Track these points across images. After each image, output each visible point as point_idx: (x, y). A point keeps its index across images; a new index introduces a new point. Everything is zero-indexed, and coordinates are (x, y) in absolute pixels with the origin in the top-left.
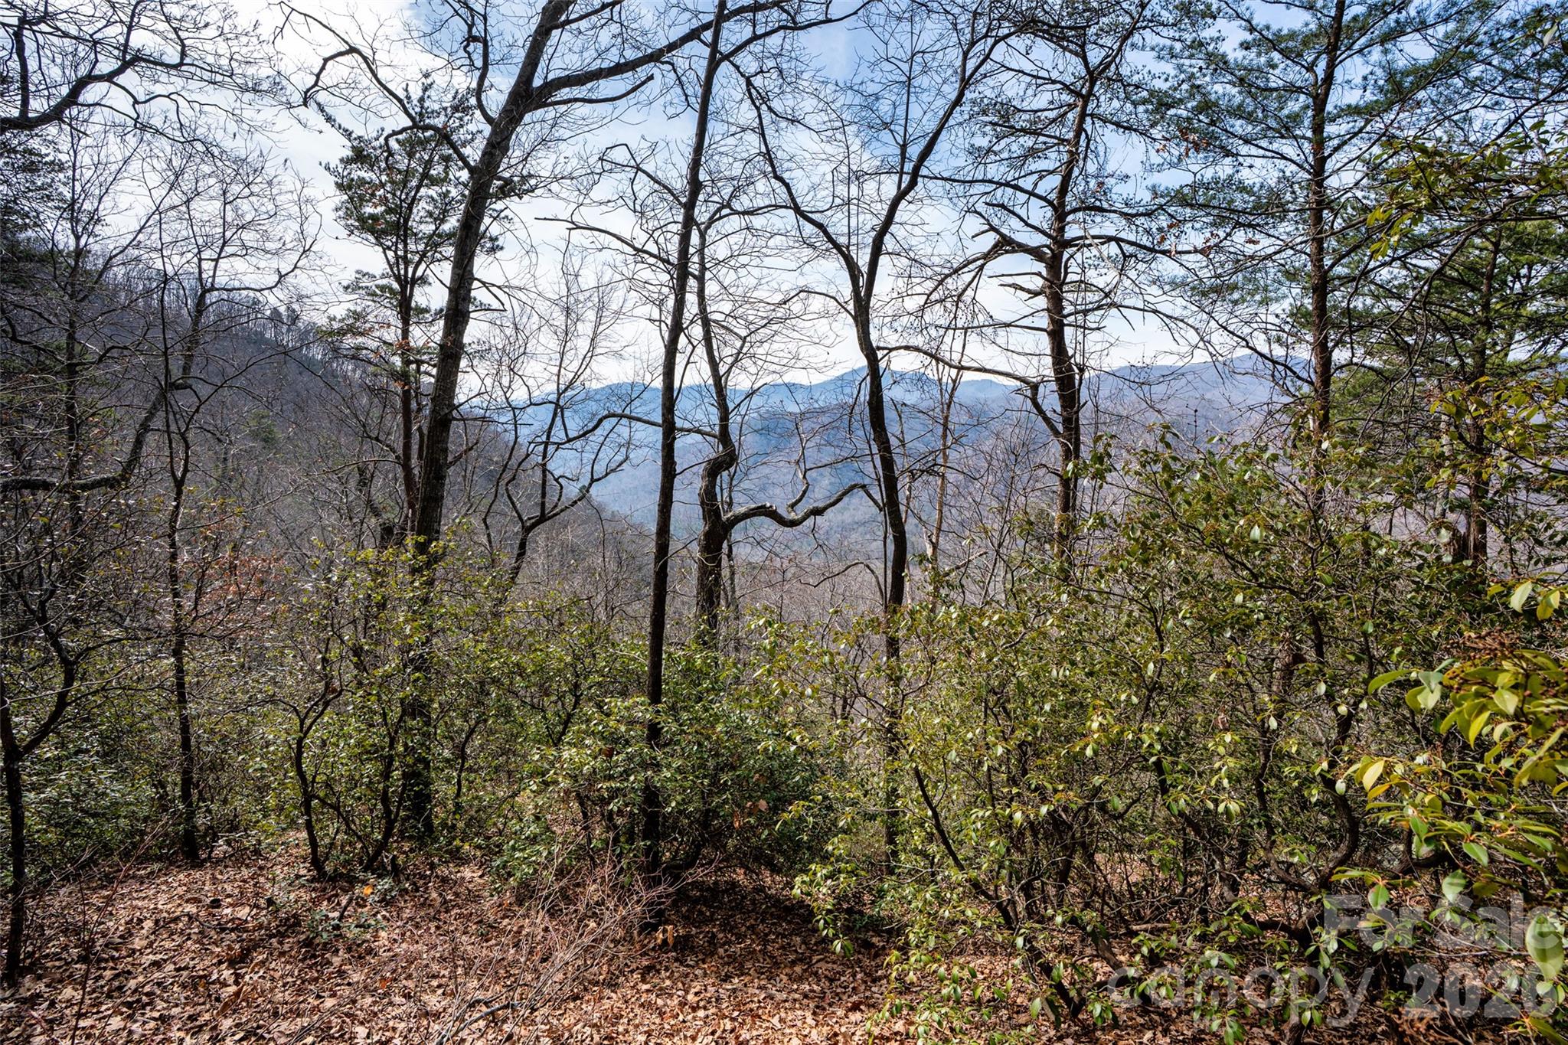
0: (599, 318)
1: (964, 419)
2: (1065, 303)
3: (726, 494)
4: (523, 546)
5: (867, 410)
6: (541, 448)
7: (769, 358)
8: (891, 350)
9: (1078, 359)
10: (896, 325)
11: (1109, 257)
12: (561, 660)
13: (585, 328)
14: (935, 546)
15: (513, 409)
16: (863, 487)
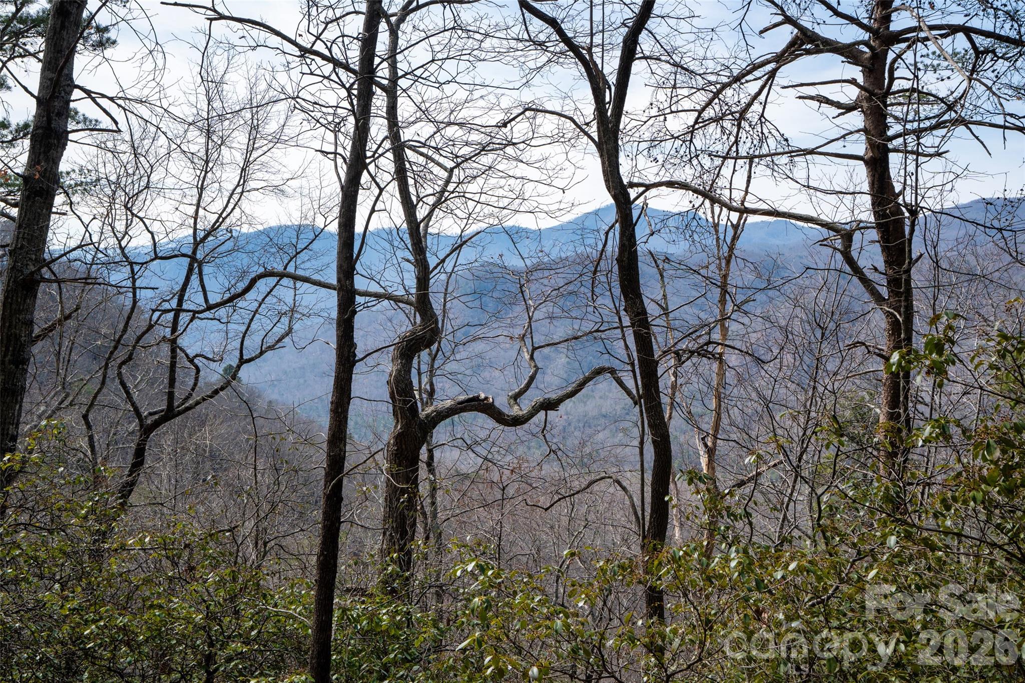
0: (252, 140)
1: (749, 278)
2: (890, 120)
3: (425, 379)
4: (140, 453)
5: (616, 269)
6: (170, 316)
7: (483, 198)
8: (648, 187)
9: (909, 197)
10: (655, 152)
11: (955, 54)
12: (188, 620)
13: (233, 155)
14: (711, 452)
15: (131, 264)
16: (612, 371)
